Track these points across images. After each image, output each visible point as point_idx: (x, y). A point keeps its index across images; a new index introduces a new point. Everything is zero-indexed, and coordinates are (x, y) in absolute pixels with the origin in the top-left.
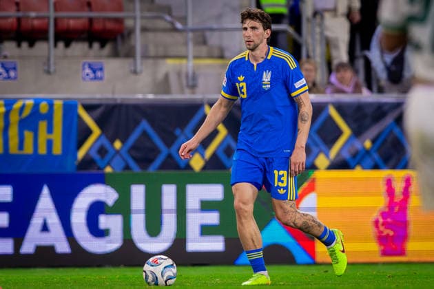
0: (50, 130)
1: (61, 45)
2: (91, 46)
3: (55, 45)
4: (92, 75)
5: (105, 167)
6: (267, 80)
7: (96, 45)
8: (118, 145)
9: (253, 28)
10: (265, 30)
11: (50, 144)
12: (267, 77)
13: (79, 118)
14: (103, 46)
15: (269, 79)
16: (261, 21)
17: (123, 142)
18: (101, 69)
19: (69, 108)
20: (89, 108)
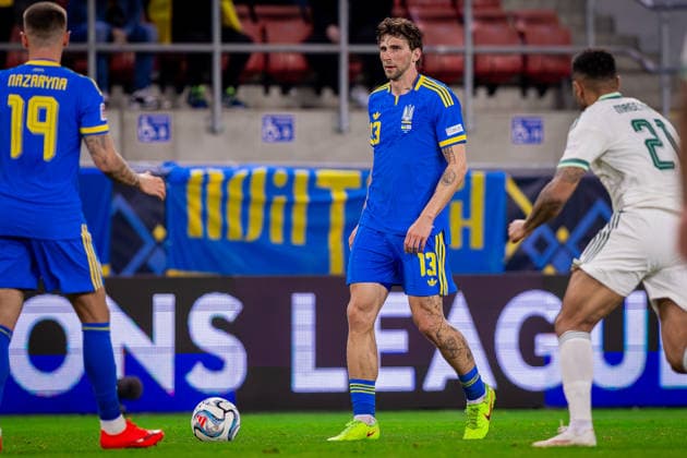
0: (466, 214)
1: (482, 92)
2: (524, 94)
3: (475, 93)
4: (526, 135)
5: (544, 266)
6: (407, 119)
7: (532, 93)
8: (563, 234)
9: (395, 48)
10: (412, 49)
11: (466, 233)
12: (408, 114)
13: (509, 197)
14: (542, 93)
15: (411, 118)
16: (407, 37)
17: (571, 230)
18: (539, 127)
19: (494, 182)
20: (523, 182)
